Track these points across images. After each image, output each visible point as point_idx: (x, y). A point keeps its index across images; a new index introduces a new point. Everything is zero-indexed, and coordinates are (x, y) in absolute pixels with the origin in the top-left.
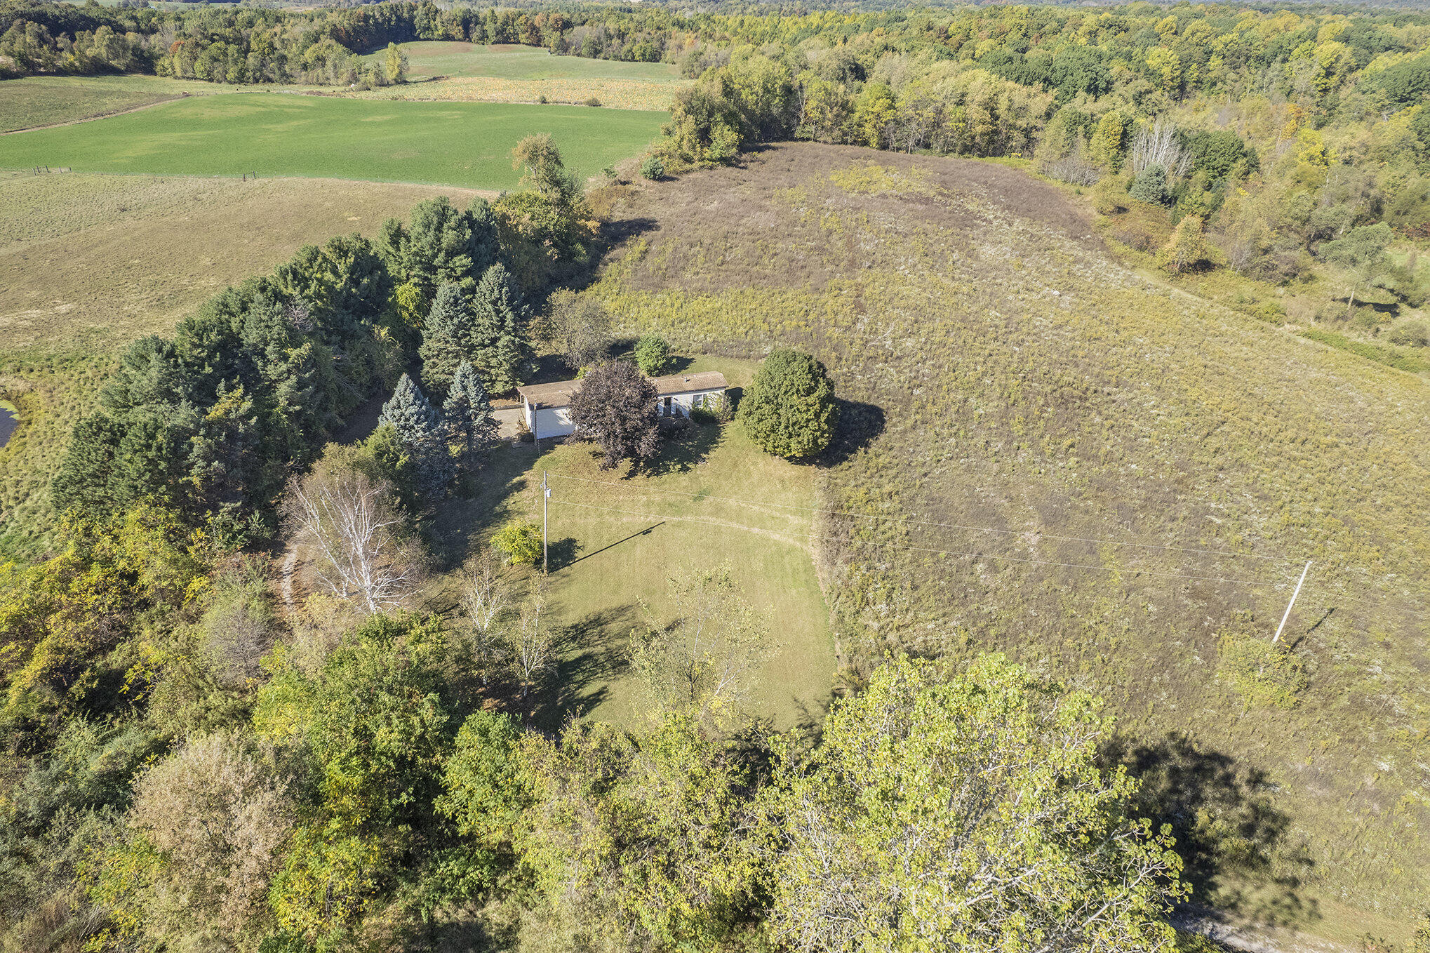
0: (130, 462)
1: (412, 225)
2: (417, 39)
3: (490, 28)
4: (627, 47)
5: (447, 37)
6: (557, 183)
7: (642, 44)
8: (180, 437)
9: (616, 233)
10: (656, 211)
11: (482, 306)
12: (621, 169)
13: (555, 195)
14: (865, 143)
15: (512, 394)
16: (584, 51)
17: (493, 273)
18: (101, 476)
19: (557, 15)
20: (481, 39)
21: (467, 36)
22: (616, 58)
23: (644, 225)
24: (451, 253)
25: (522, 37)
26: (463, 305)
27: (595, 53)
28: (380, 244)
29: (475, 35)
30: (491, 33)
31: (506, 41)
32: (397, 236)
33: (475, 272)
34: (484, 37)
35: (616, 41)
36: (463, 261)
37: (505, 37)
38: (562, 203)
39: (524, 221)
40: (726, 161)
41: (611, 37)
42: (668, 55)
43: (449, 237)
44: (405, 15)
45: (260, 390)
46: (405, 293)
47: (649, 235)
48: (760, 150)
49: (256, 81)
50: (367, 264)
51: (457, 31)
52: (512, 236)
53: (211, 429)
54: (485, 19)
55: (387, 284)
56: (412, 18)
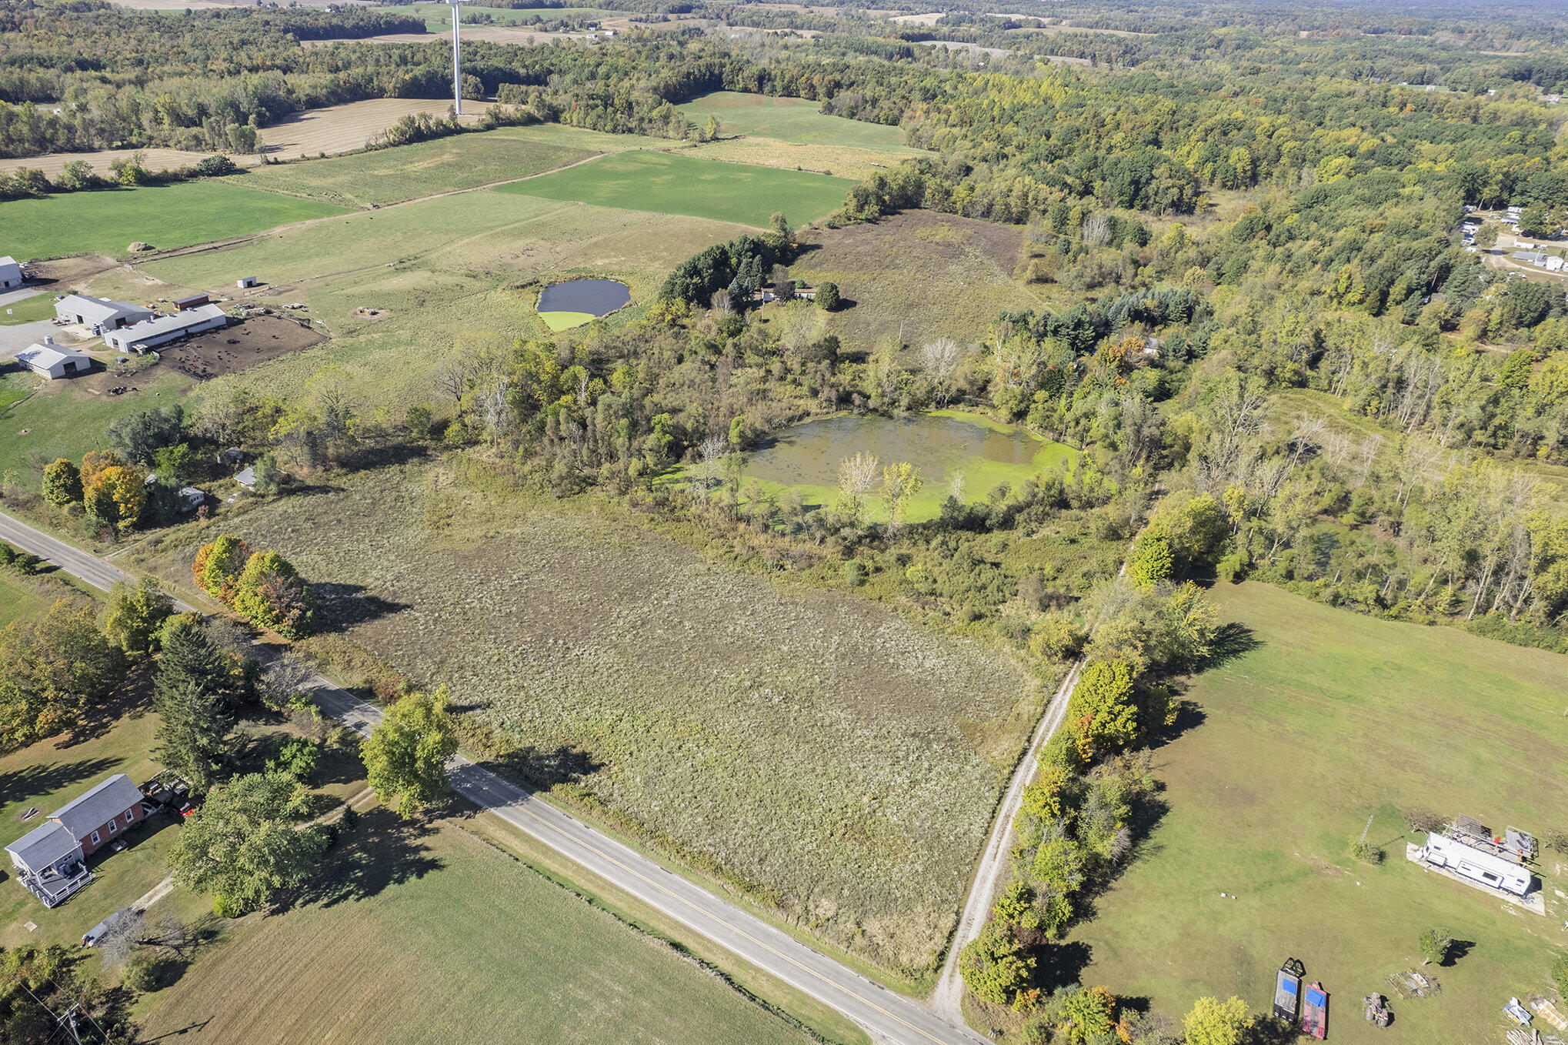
0: (678, 289)
1: (736, 241)
2: (723, 89)
3: (778, 84)
4: (876, 111)
5: (746, 90)
6: (784, 230)
7: (886, 111)
8: (688, 285)
9: (804, 249)
10: (825, 242)
11: (754, 266)
12: (815, 223)
13: (782, 234)
14: (956, 213)
15: (760, 291)
16: (844, 113)
17: (758, 257)
18: (672, 291)
19: (830, 77)
20: (771, 92)
21: (760, 90)
22: (867, 120)
23: (818, 247)
24: (747, 251)
25: (802, 93)
26: (750, 265)
27: (852, 115)
28: (727, 247)
29: (766, 89)
30: (779, 88)
31: (789, 95)
32: (731, 245)
33: (753, 257)
34: (773, 91)
35: (869, 107)
36: (750, 253)
37: (789, 92)
38: (785, 237)
39: (770, 242)
40: (869, 221)
41: (867, 102)
42: (904, 120)
43: (746, 246)
44: (717, 72)
45: (703, 279)
46: (734, 261)
47: (817, 251)
48: (893, 214)
49: (624, 132)
50: (724, 252)
51: (753, 85)
52: (765, 247)
53: (694, 284)
54: (776, 76)
55: (728, 258)
56: (721, 74)
